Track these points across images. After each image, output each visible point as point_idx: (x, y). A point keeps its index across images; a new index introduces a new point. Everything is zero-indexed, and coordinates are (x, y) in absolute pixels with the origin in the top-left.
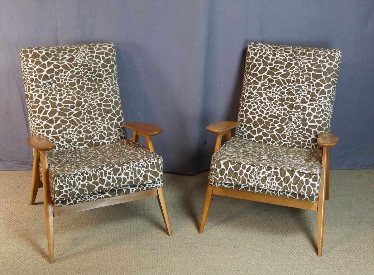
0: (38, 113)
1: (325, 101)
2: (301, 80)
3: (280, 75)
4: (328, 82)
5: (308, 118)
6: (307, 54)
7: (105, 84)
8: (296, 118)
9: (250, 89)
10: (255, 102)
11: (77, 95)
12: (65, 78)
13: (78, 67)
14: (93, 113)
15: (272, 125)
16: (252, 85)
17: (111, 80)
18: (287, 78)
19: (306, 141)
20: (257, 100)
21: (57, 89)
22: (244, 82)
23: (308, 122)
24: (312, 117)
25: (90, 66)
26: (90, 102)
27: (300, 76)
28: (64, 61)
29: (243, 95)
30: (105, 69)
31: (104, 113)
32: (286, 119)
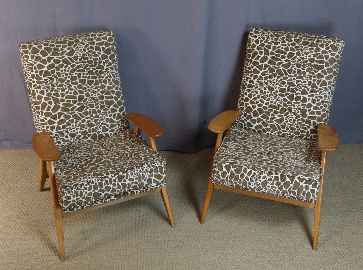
0: (41, 109)
1: (325, 92)
2: (302, 71)
3: (281, 65)
4: (330, 73)
5: (308, 109)
6: (310, 44)
7: (106, 75)
8: (296, 109)
9: (251, 77)
10: (256, 91)
11: (78, 89)
12: (66, 72)
13: (78, 61)
14: (95, 106)
15: (272, 115)
16: (253, 73)
17: (112, 70)
18: (289, 69)
19: (304, 132)
20: (257, 90)
21: (58, 84)
22: (245, 69)
23: (307, 113)
24: (312, 108)
25: (90, 58)
26: (92, 95)
27: (302, 67)
28: (64, 55)
29: (243, 83)
30: (106, 60)
31: (106, 105)
32: (286, 110)
